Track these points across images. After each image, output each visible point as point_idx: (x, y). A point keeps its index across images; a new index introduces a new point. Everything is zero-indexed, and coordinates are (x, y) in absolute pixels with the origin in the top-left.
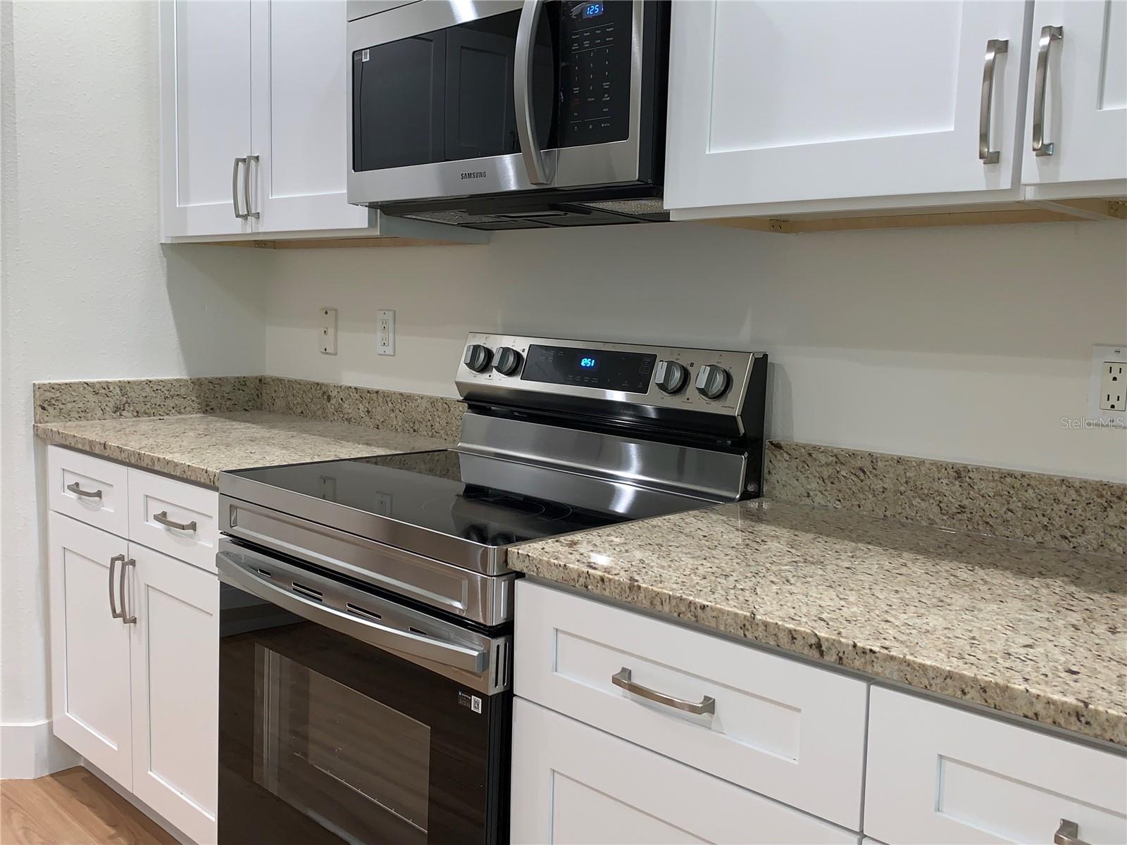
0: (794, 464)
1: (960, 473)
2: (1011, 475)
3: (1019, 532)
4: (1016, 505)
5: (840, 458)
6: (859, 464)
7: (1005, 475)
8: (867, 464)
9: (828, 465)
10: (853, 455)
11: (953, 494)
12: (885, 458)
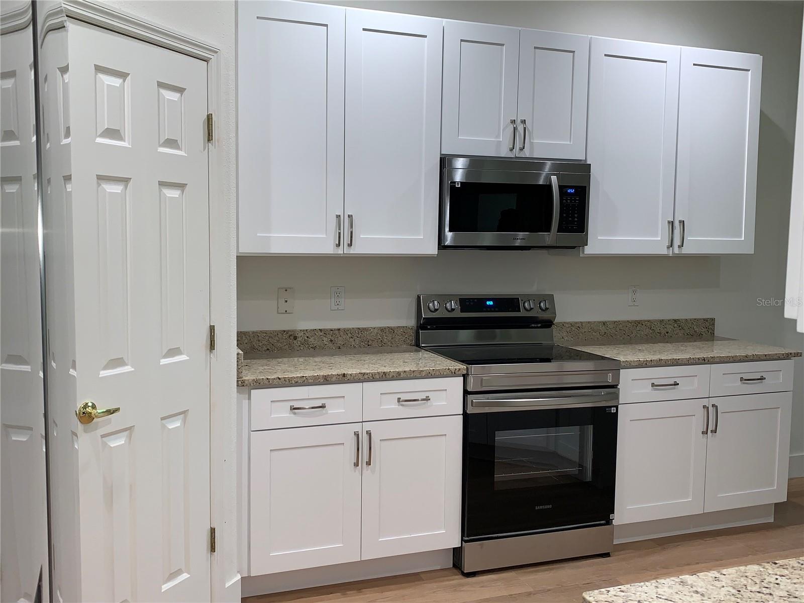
0: (558, 328)
1: (604, 323)
2: (616, 322)
3: (619, 337)
4: (618, 329)
5: (572, 325)
6: (578, 326)
7: (615, 322)
8: (580, 325)
9: (568, 327)
10: (576, 323)
11: (603, 329)
12: (585, 322)
